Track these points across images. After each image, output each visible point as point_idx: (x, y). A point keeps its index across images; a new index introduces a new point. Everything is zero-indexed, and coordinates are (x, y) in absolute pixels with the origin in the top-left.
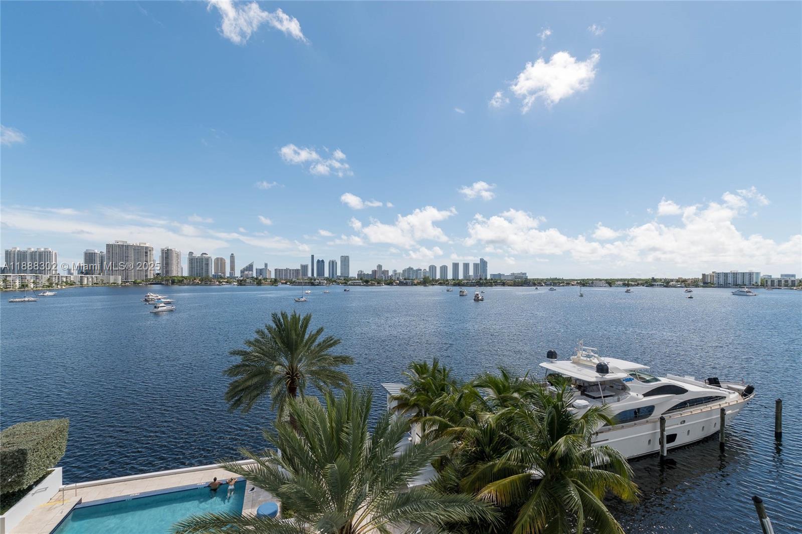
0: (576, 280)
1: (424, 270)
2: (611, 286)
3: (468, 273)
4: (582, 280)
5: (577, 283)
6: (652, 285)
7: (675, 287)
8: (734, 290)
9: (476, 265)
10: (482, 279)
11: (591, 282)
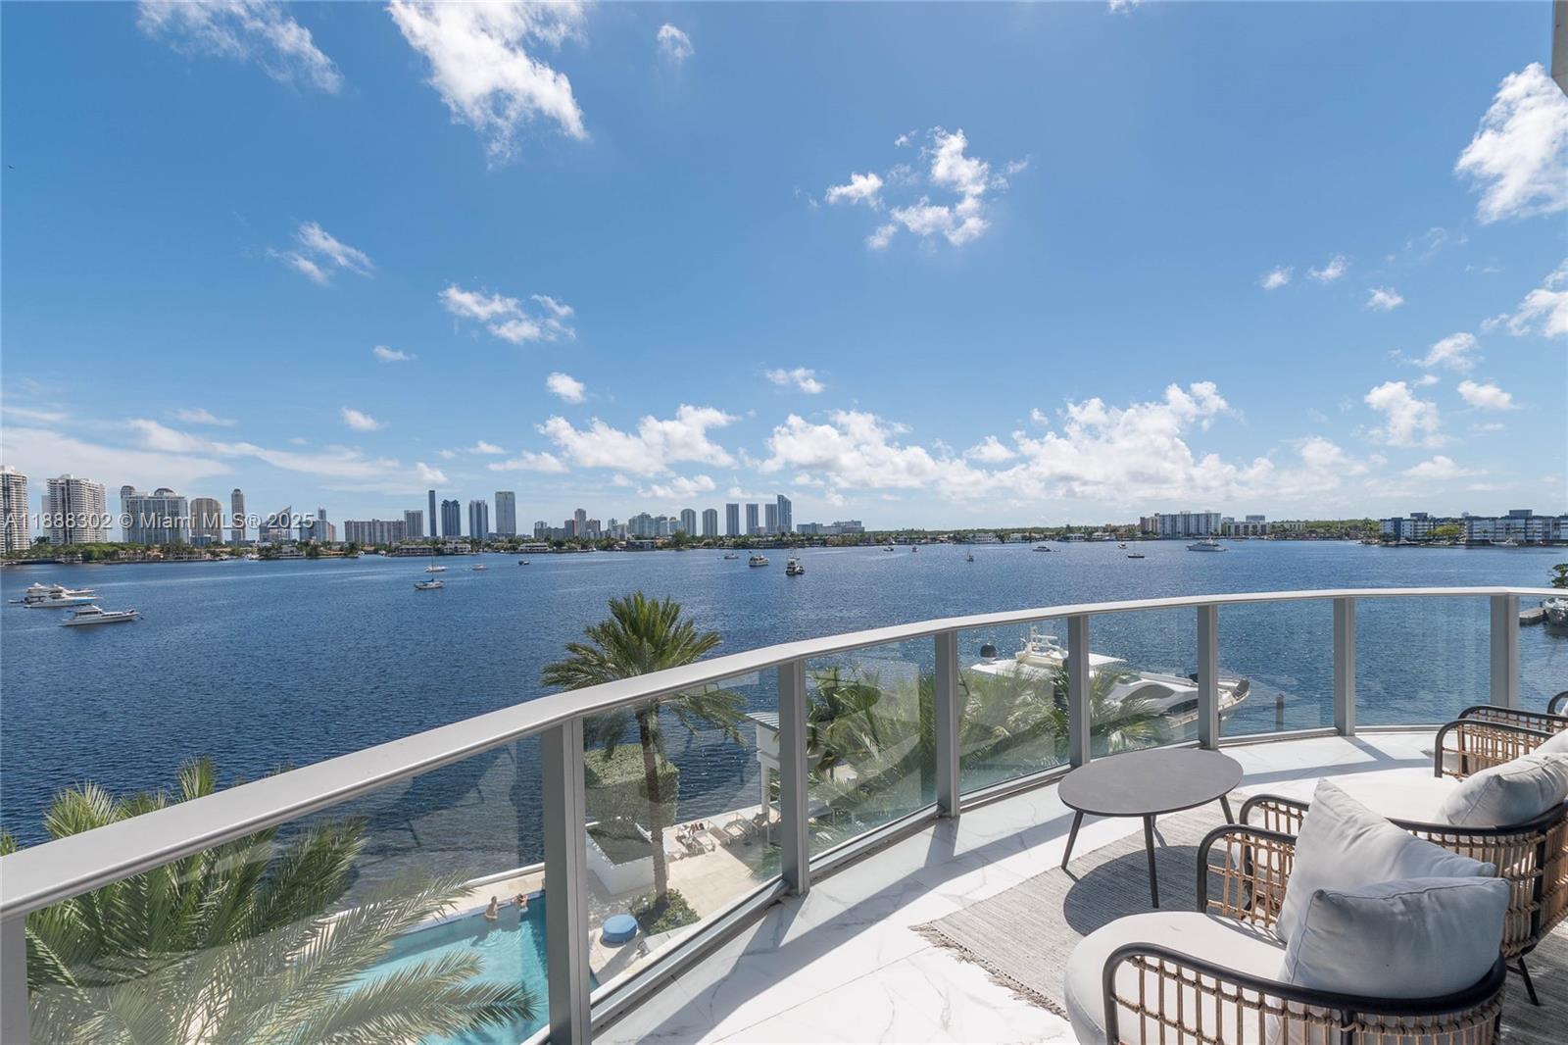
0: (946, 533)
1: (672, 518)
2: (1003, 543)
3: (757, 524)
4: (955, 531)
5: (949, 537)
6: (1067, 539)
7: (1100, 540)
8: (1192, 543)
9: (770, 508)
10: (783, 534)
11: (971, 535)
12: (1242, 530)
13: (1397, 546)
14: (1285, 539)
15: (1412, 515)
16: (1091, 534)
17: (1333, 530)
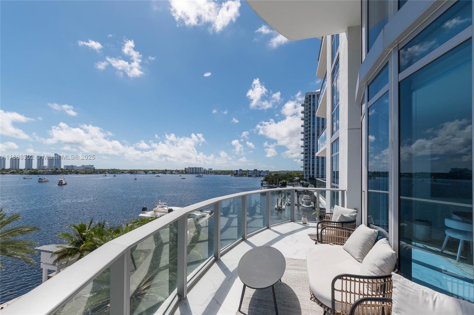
0: (127, 170)
2: (146, 174)
4: (130, 170)
5: (128, 172)
6: (165, 173)
7: (174, 174)
8: (197, 175)
10: (57, 169)
11: (136, 171)
12: (208, 172)
13: (237, 176)
14: (217, 174)
15: (239, 170)
16: (172, 172)
17: (226, 173)
